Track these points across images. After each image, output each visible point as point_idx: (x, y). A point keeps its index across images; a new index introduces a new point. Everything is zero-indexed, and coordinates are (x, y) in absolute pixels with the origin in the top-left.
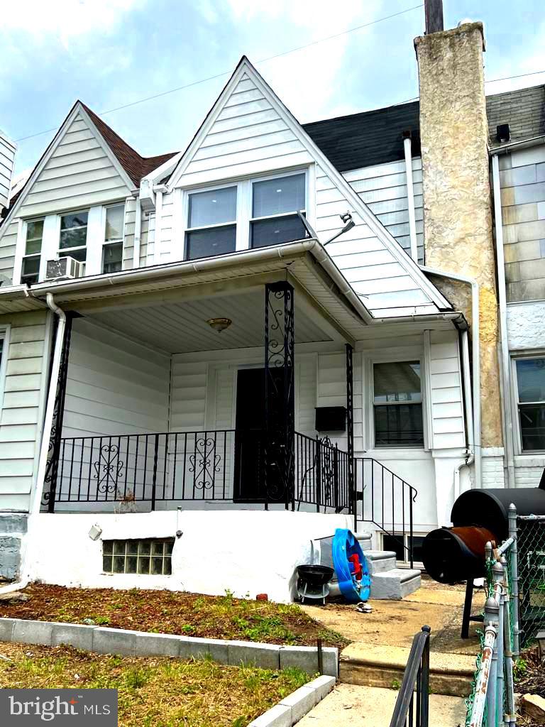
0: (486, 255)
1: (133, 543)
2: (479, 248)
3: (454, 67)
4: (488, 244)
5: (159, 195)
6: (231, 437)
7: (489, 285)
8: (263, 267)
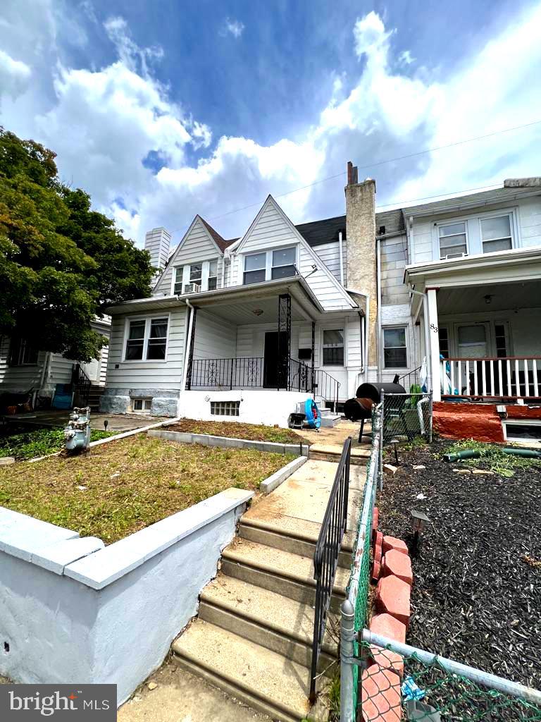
0: (373, 284)
1: (223, 403)
2: (370, 281)
3: (362, 200)
4: (374, 279)
5: (232, 256)
6: (263, 359)
7: (373, 297)
8: (278, 288)
